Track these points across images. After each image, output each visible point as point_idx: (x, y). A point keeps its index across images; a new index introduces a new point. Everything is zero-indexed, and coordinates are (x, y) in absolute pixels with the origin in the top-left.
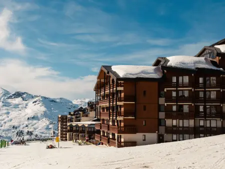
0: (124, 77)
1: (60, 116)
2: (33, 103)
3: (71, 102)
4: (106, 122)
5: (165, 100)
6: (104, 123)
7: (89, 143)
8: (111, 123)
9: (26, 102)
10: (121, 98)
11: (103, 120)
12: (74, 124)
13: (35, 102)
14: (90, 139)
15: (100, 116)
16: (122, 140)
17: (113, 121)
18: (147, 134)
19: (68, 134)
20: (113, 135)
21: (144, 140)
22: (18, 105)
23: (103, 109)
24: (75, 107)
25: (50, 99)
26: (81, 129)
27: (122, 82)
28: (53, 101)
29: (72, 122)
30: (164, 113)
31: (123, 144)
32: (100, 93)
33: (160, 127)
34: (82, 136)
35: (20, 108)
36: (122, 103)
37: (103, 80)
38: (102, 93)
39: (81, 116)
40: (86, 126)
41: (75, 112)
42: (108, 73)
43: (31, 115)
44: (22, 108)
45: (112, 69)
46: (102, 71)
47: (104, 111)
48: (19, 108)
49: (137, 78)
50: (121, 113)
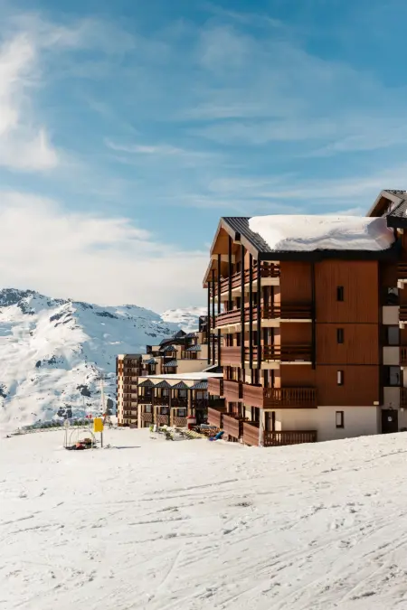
0: (281, 248)
1: (121, 357)
2: (52, 319)
3: (158, 318)
4: (235, 375)
5: (401, 312)
6: (230, 378)
7: (193, 433)
8: (248, 379)
9: (31, 318)
10: (273, 308)
11: (230, 369)
12: (156, 379)
13: (57, 317)
14: (199, 422)
15: (219, 359)
16: (278, 427)
17: (255, 374)
18: (348, 410)
19: (139, 406)
20: (256, 411)
21: (341, 426)
22: (9, 326)
23: (230, 337)
24: (167, 331)
25: (97, 307)
26: (174, 394)
27: (276, 263)
28: (106, 314)
29: (154, 373)
30: (396, 350)
31: (279, 437)
32: (220, 292)
33: (386, 389)
34: (178, 414)
35: (16, 336)
36: (274, 323)
37: (225, 258)
38: (225, 294)
39: (179, 356)
40: (190, 384)
41: (162, 346)
42: (238, 237)
43: (46, 353)
44: (21, 333)
45: (250, 227)
46: (221, 232)
47: (231, 345)
48: (11, 333)
49: (317, 251)
50: (273, 350)
